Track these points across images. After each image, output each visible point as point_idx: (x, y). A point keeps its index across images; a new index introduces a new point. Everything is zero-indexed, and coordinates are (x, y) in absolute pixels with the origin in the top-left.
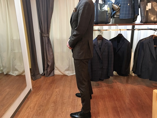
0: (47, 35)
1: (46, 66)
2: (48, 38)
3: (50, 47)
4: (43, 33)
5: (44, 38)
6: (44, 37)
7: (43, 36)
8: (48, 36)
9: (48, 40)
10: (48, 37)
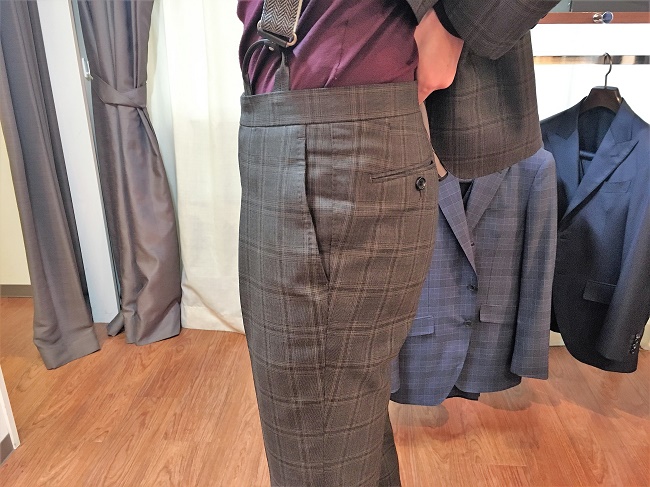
0: (133, 93)
1: (129, 282)
2: (135, 115)
3: (150, 170)
4: (107, 82)
5: (111, 110)
6: (111, 104)
7: (104, 98)
8: (136, 102)
9: (137, 124)
10: (140, 110)
